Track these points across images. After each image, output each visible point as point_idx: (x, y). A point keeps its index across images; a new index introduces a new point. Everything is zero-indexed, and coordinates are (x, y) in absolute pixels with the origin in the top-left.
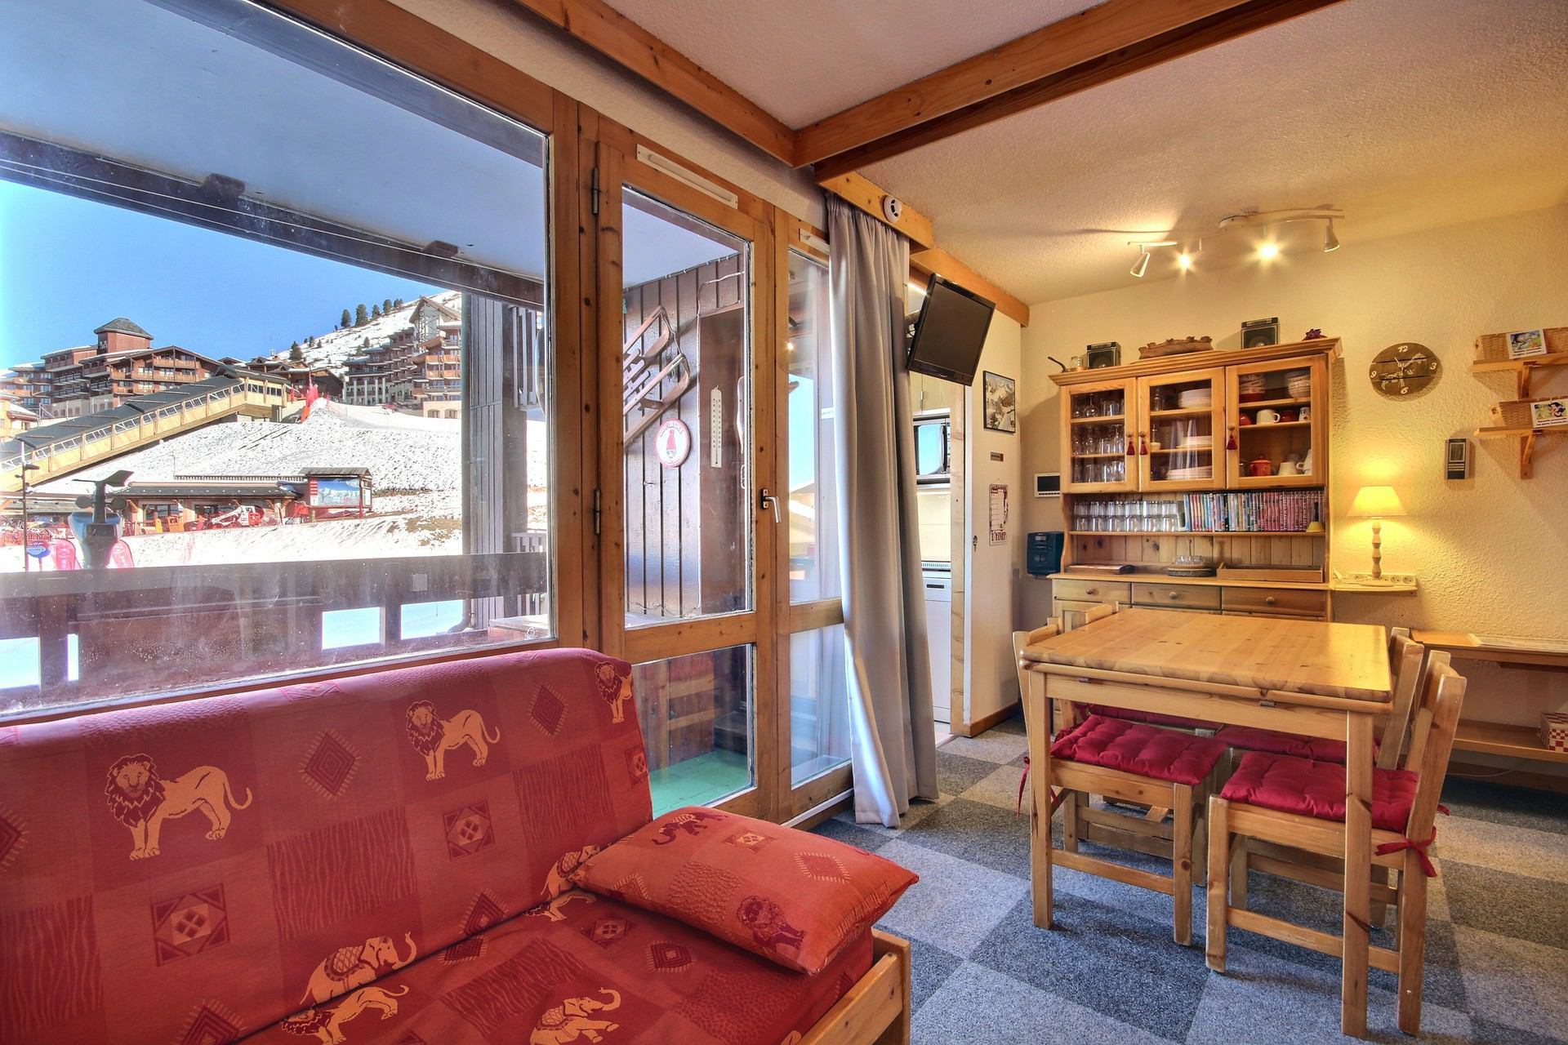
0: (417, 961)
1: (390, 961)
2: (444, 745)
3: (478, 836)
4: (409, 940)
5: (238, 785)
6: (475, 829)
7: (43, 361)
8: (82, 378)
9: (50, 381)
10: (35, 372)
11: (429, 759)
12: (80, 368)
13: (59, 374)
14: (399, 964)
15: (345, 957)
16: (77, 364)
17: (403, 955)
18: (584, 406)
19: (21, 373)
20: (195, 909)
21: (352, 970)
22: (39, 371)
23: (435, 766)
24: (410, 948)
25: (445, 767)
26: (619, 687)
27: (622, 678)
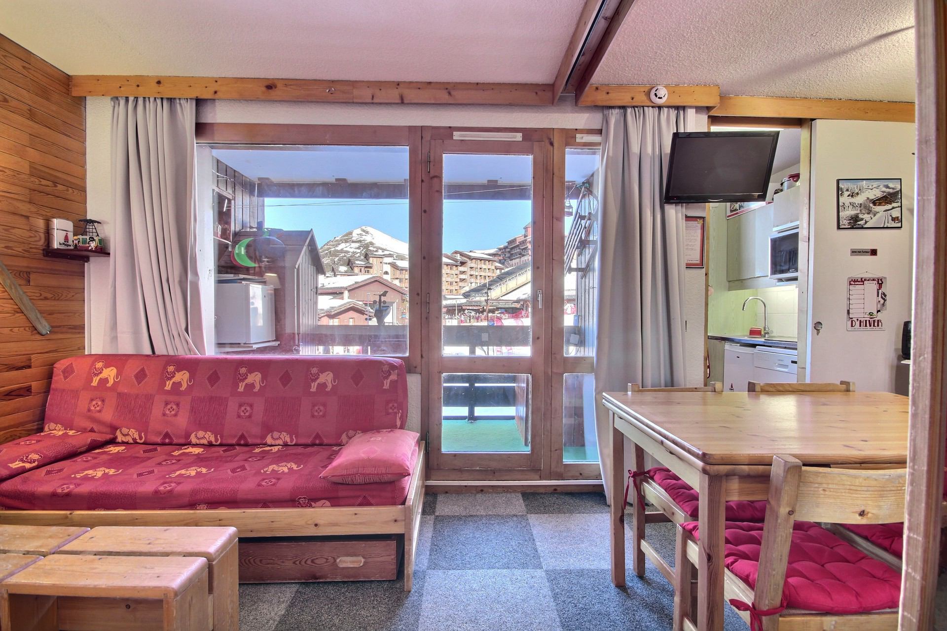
0: (294, 445)
1: (288, 441)
2: (318, 381)
3: (321, 414)
4: (294, 437)
5: (264, 378)
6: (321, 411)
7: (507, 244)
8: (519, 249)
9: (509, 252)
10: (504, 249)
11: (312, 385)
12: (518, 245)
13: (512, 249)
14: (289, 443)
15: (276, 434)
16: (518, 243)
17: (291, 441)
18: (422, 257)
19: (500, 249)
20: (247, 408)
21: (277, 439)
22: (506, 248)
23: (314, 387)
24: (294, 440)
25: (317, 388)
26: (390, 375)
27: (391, 371)
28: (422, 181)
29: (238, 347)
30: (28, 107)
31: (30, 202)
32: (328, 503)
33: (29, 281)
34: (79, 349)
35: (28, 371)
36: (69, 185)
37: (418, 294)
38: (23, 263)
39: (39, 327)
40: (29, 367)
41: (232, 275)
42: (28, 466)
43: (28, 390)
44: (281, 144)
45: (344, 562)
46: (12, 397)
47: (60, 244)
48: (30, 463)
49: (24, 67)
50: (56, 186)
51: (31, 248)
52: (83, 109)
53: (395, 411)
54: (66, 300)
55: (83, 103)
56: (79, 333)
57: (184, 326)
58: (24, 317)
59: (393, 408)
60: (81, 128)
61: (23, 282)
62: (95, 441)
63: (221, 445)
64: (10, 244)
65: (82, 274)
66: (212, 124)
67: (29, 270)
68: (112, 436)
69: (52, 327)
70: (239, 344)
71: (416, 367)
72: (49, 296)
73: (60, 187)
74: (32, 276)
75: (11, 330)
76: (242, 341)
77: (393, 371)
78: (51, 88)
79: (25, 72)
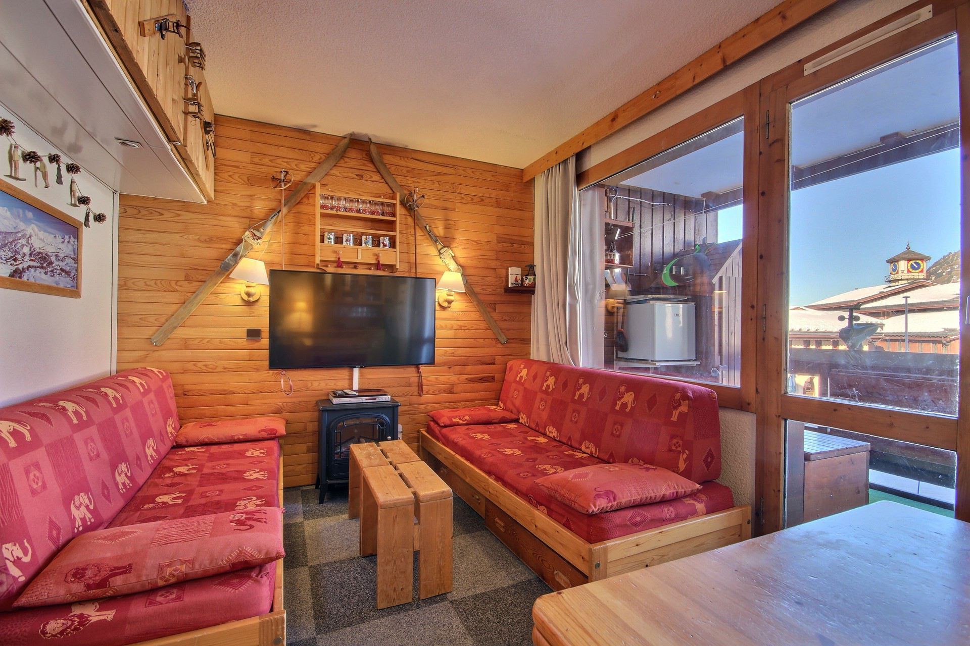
1: (593, 452)
11: (618, 403)
15: (587, 443)
17: (595, 453)
21: (587, 448)
24: (597, 452)
26: (680, 405)
27: (681, 401)
28: (760, 153)
29: (646, 363)
30: (496, 200)
31: (496, 260)
32: (546, 511)
33: (495, 310)
34: (526, 355)
35: (493, 366)
36: (522, 243)
37: (753, 307)
38: (491, 298)
39: (500, 339)
40: (494, 364)
41: (642, 296)
42: (461, 422)
43: (493, 378)
44: (629, 168)
45: (560, 577)
46: (483, 381)
47: (512, 284)
48: (463, 421)
49: (493, 176)
50: (513, 246)
51: (497, 288)
52: (533, 188)
53: (678, 449)
54: (518, 321)
55: (533, 185)
56: (527, 344)
57: (564, 341)
58: (492, 332)
59: (677, 445)
60: (531, 202)
61: (491, 310)
62: (504, 417)
63: (559, 441)
64: (485, 287)
65: (529, 303)
66: (587, 170)
67: (495, 302)
68: (517, 417)
69: (508, 339)
70: (648, 360)
71: (749, 404)
72: (507, 318)
73: (516, 246)
74: (497, 307)
75: (484, 340)
76: (649, 359)
77: (683, 401)
78: (510, 182)
79: (493, 179)
